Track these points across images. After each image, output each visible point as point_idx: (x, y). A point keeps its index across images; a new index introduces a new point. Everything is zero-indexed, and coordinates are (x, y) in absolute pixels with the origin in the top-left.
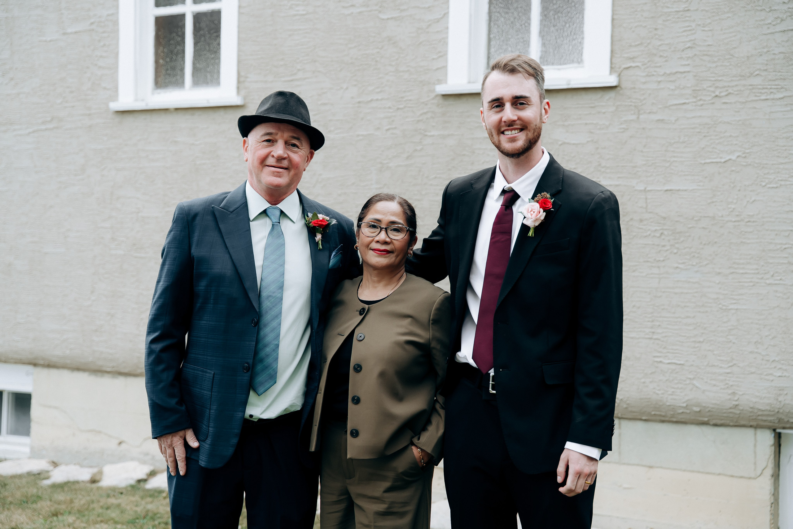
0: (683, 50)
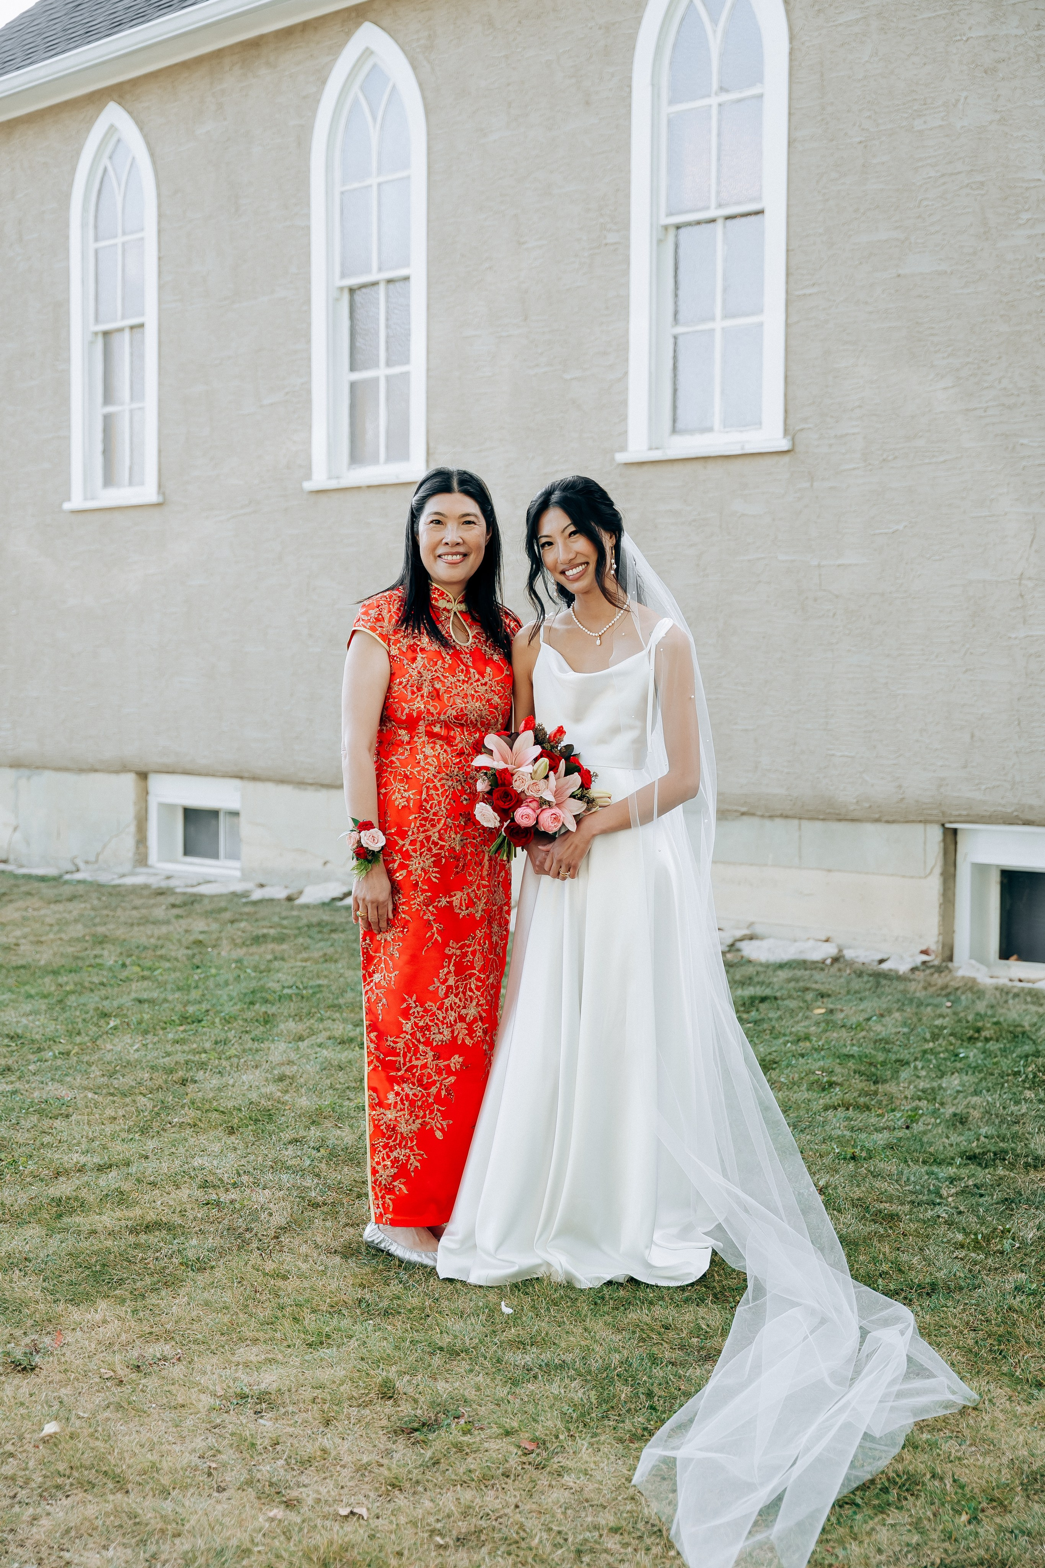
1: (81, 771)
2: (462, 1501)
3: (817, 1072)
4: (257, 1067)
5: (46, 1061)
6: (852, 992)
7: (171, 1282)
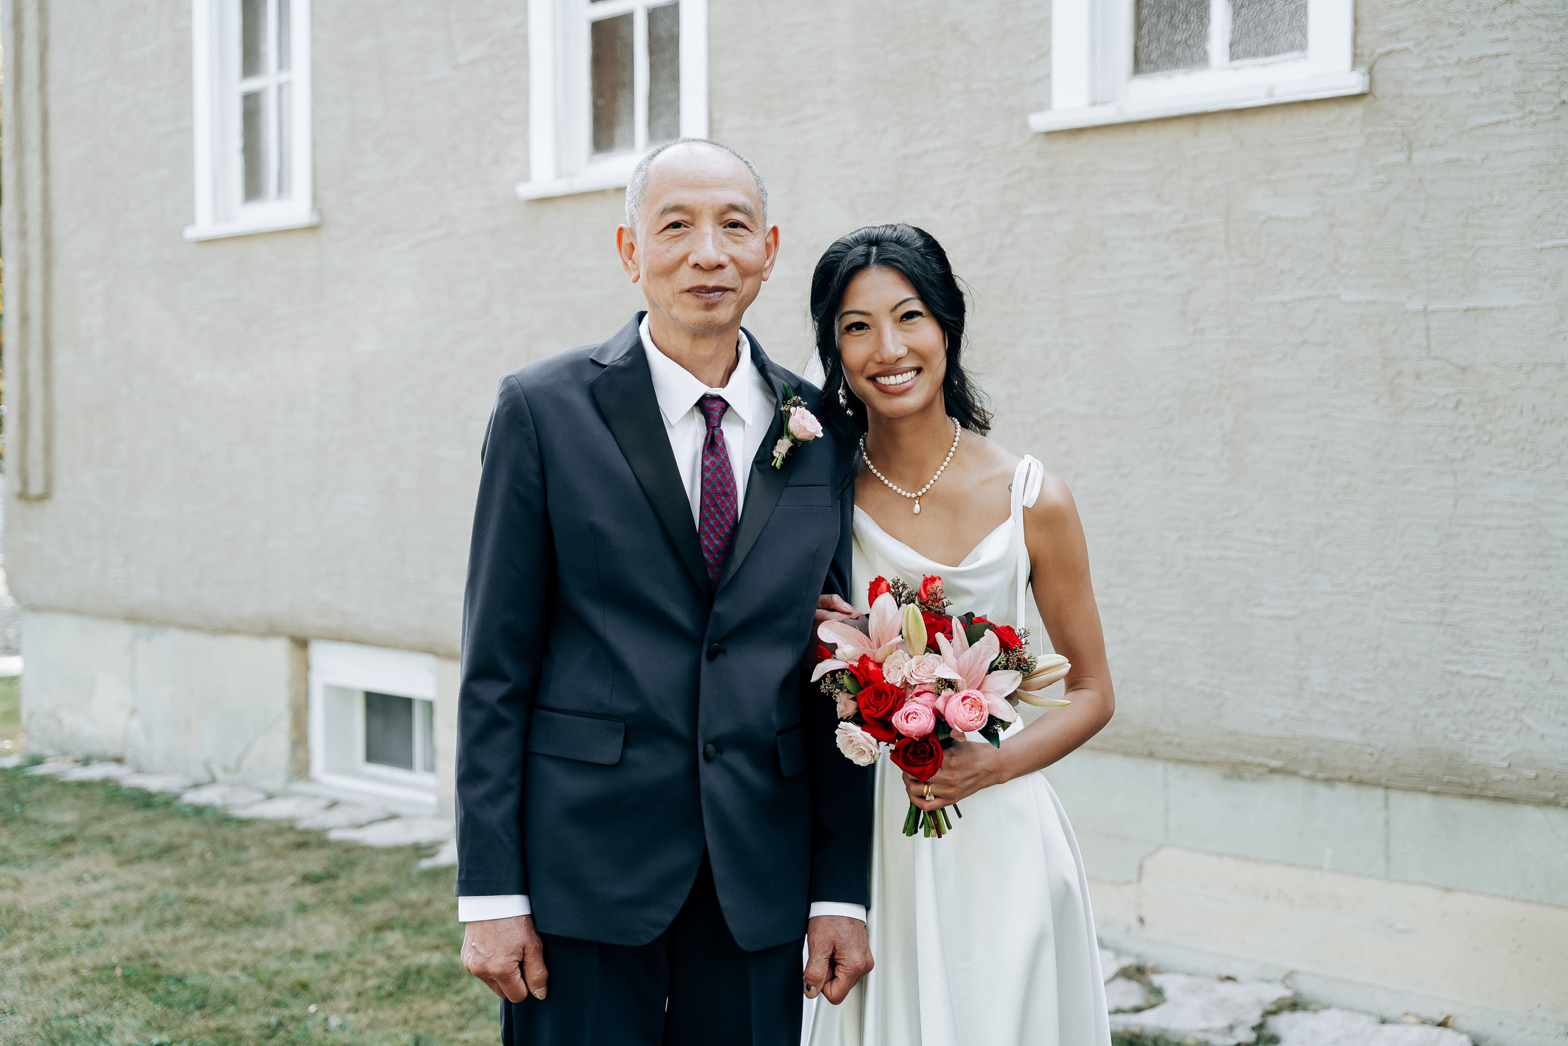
0: (1494, 9)
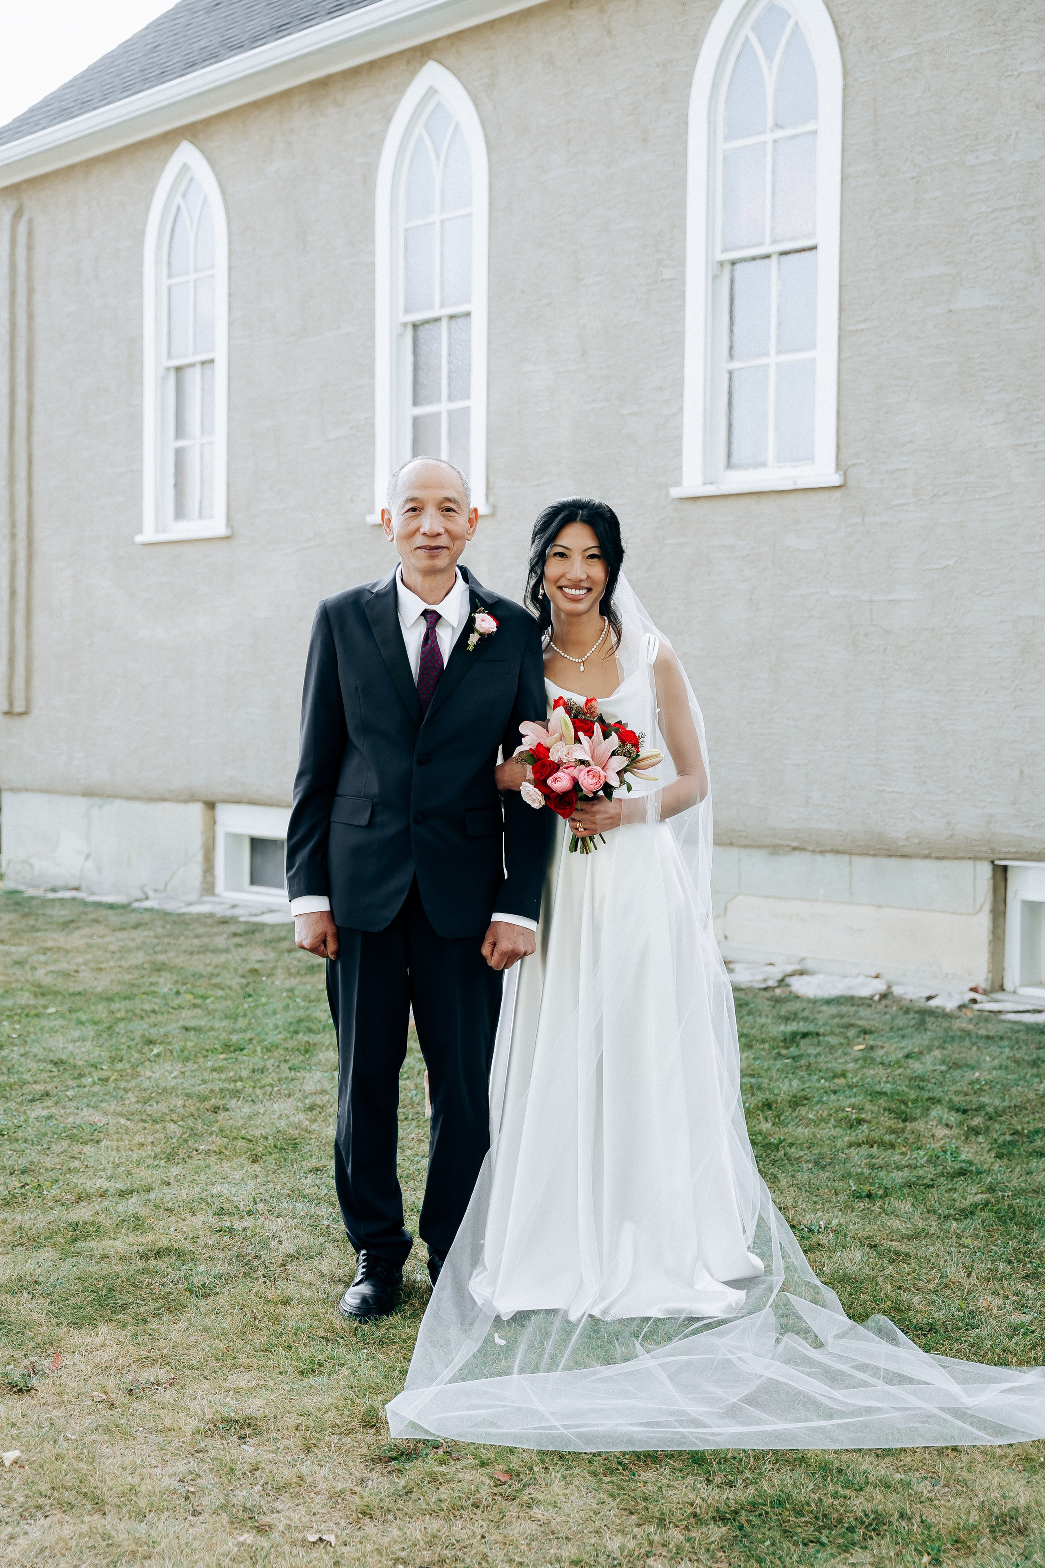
1: (151, 800)
2: (429, 1530)
3: (847, 1109)
4: (289, 1095)
5: (84, 1087)
6: (896, 1029)
7: (174, 1308)
